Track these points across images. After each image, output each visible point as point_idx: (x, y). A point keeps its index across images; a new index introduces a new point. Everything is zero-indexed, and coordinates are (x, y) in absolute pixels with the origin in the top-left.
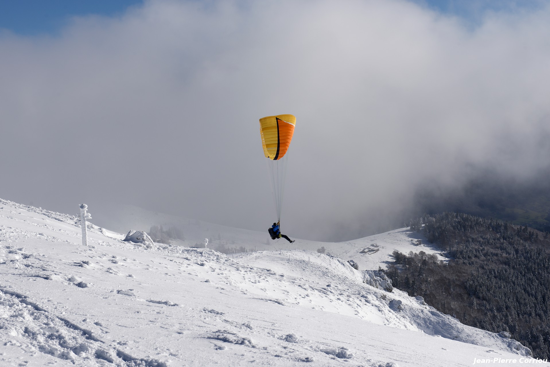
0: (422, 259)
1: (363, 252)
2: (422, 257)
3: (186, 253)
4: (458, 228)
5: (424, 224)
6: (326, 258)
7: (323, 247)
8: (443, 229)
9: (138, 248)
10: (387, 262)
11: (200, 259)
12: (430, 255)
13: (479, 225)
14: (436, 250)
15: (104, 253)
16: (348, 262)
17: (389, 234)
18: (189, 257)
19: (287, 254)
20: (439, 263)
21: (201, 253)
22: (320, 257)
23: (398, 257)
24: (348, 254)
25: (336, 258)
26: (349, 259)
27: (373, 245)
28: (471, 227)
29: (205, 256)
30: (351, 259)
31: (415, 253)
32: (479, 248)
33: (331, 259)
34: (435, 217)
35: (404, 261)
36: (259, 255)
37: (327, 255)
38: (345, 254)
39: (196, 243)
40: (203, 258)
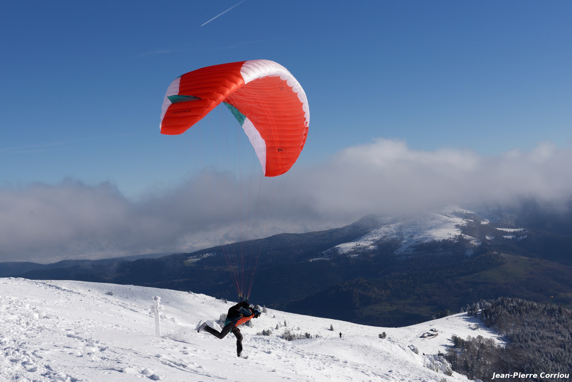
0: (480, 342)
1: (423, 337)
2: (480, 341)
3: (254, 341)
4: (513, 313)
5: (480, 309)
6: (387, 343)
7: (385, 332)
8: (499, 313)
9: (208, 337)
10: (446, 346)
11: (267, 347)
12: (488, 339)
13: (534, 310)
14: (493, 334)
15: (176, 344)
16: (409, 347)
17: (447, 319)
18: (257, 345)
19: (350, 339)
20: (496, 346)
21: (268, 341)
22: (381, 342)
23: (456, 340)
24: (408, 338)
25: (397, 343)
26: (410, 344)
27: (432, 330)
28: (526, 311)
29: (272, 344)
30: (412, 344)
31: (473, 337)
32: (535, 332)
33: (392, 344)
34: (491, 303)
35: (463, 345)
36: (324, 341)
37: (388, 340)
38: (405, 339)
39: (264, 330)
40: (270, 346)
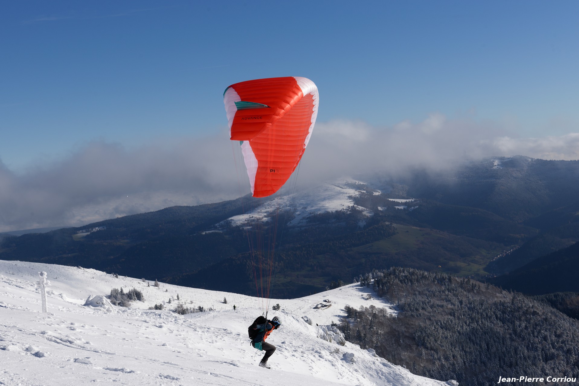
0: (372, 312)
1: (316, 308)
2: (372, 311)
3: (145, 315)
4: (405, 282)
5: (373, 279)
6: (281, 315)
7: (278, 304)
8: (391, 283)
9: (98, 313)
10: (339, 316)
11: (159, 321)
12: (380, 309)
13: (425, 279)
14: (385, 303)
15: (62, 320)
16: (302, 318)
17: (340, 289)
18: (148, 319)
19: (243, 312)
20: (388, 316)
21: (160, 315)
22: (275, 314)
23: (349, 311)
24: (302, 310)
25: (291, 315)
26: (303, 315)
27: (325, 301)
28: (418, 281)
29: (164, 318)
30: (305, 315)
31: (366, 307)
32: (425, 301)
33: (286, 316)
34: (383, 273)
35: (356, 315)
36: (217, 314)
37: (282, 312)
38: (299, 310)
39: (156, 305)
40: (161, 320)
